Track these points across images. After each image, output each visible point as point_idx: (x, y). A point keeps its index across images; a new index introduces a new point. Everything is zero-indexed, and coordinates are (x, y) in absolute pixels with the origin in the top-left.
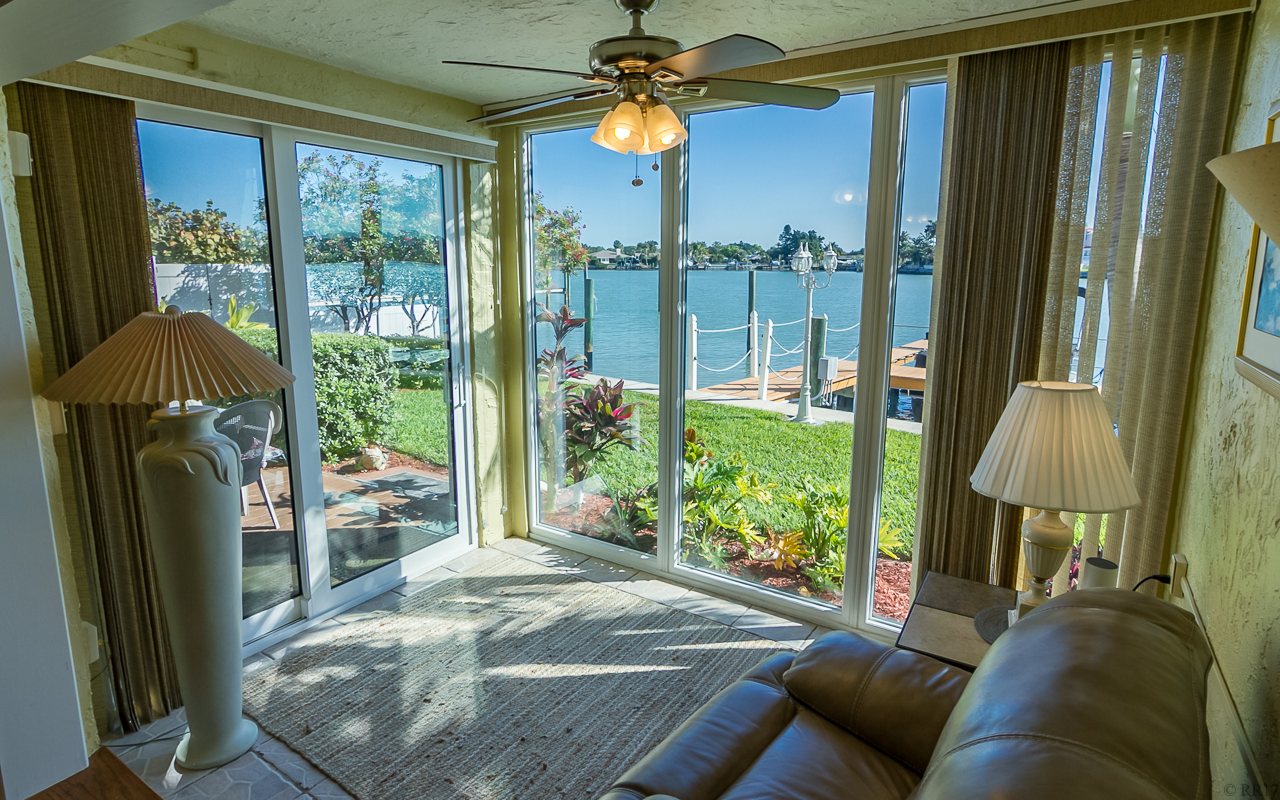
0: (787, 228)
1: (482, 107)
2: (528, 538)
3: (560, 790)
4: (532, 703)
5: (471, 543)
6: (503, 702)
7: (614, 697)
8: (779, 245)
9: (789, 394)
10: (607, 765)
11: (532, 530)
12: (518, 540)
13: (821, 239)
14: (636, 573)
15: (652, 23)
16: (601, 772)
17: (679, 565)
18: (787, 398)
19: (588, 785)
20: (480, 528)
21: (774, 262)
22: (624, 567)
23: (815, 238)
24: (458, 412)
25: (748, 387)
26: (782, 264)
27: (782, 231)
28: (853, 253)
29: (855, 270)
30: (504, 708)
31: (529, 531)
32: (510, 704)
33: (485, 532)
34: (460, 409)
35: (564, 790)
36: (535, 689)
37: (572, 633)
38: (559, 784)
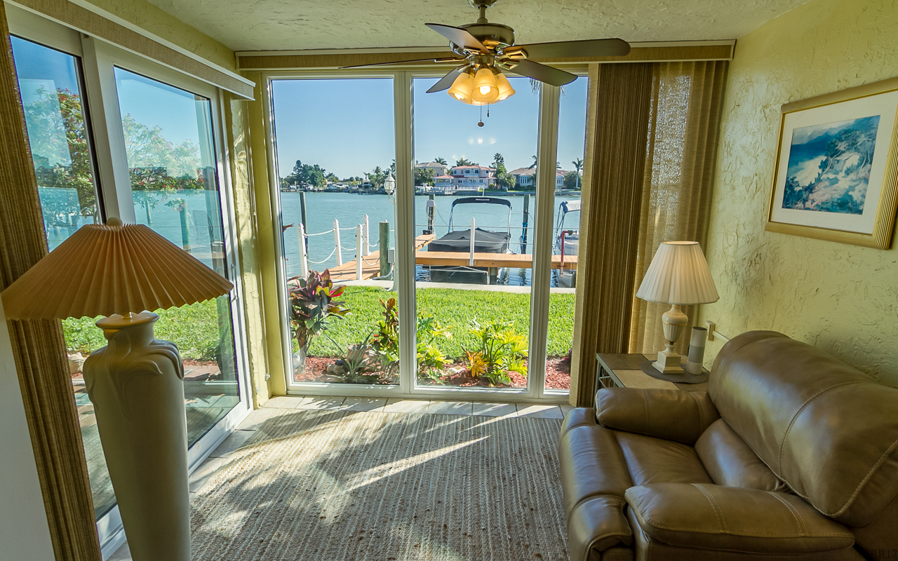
0: (298, 162)
1: (234, 52)
2: (287, 395)
3: (466, 534)
4: (399, 495)
5: (249, 408)
6: (379, 500)
7: (446, 474)
8: (292, 174)
9: (372, 274)
10: (479, 511)
11: (289, 388)
12: (280, 397)
13: (323, 171)
14: (388, 399)
15: (494, 15)
16: (479, 516)
17: (418, 388)
18: (371, 277)
19: (480, 526)
20: (254, 394)
21: (291, 187)
22: (377, 398)
23: (319, 170)
24: (234, 304)
25: (343, 272)
26: (297, 188)
27: (295, 165)
28: (345, 181)
29: (349, 192)
30: (384, 504)
31: (287, 390)
32: (385, 500)
33: (258, 396)
34: (235, 301)
35: (468, 534)
36: (392, 485)
37: (382, 446)
38: (462, 532)
